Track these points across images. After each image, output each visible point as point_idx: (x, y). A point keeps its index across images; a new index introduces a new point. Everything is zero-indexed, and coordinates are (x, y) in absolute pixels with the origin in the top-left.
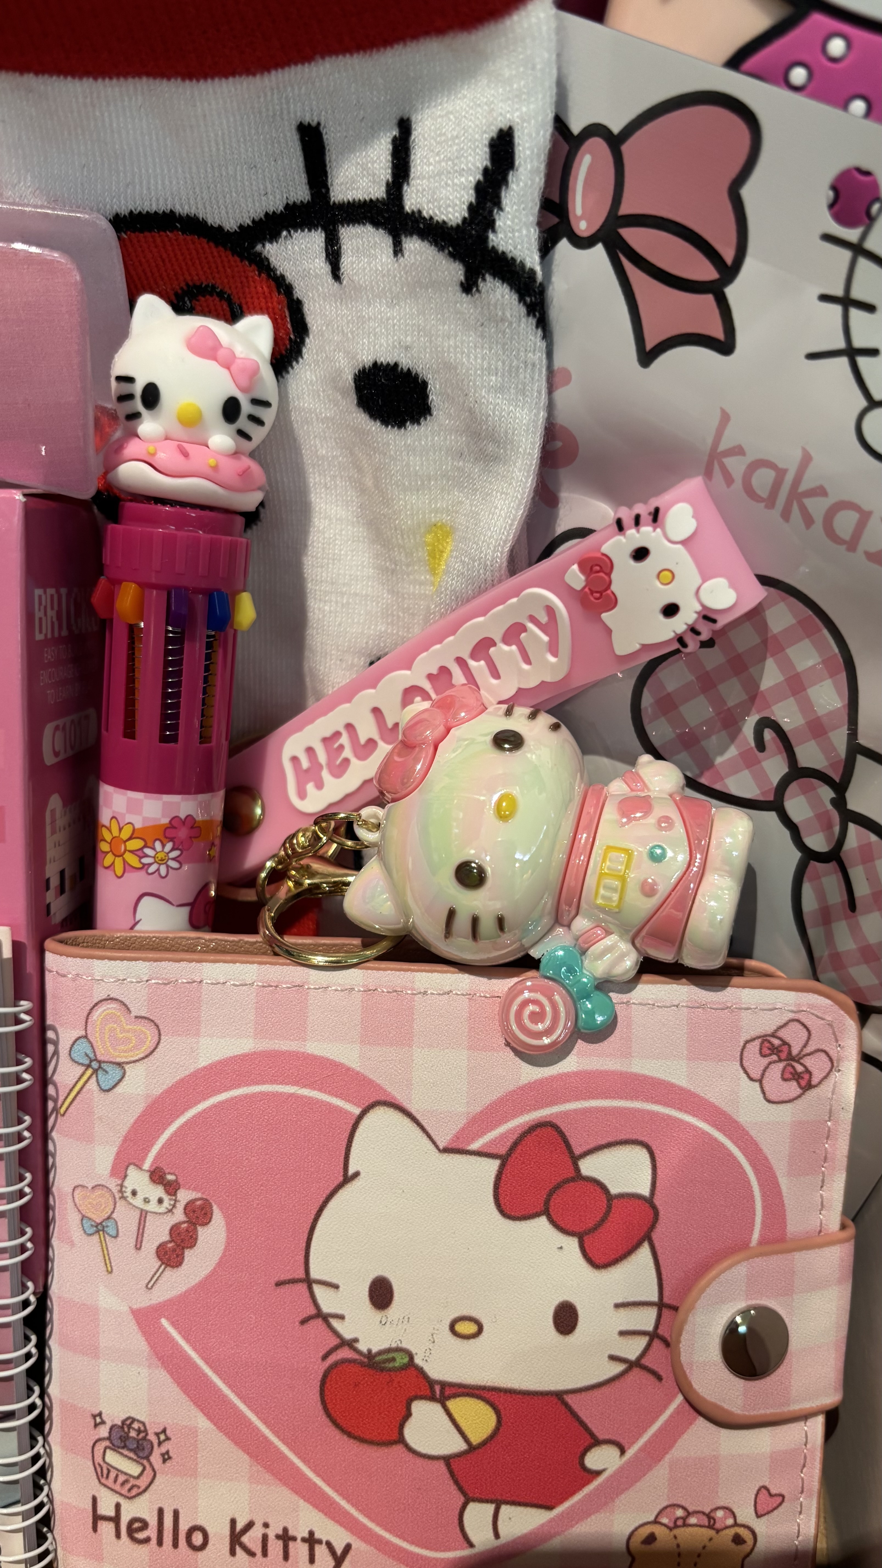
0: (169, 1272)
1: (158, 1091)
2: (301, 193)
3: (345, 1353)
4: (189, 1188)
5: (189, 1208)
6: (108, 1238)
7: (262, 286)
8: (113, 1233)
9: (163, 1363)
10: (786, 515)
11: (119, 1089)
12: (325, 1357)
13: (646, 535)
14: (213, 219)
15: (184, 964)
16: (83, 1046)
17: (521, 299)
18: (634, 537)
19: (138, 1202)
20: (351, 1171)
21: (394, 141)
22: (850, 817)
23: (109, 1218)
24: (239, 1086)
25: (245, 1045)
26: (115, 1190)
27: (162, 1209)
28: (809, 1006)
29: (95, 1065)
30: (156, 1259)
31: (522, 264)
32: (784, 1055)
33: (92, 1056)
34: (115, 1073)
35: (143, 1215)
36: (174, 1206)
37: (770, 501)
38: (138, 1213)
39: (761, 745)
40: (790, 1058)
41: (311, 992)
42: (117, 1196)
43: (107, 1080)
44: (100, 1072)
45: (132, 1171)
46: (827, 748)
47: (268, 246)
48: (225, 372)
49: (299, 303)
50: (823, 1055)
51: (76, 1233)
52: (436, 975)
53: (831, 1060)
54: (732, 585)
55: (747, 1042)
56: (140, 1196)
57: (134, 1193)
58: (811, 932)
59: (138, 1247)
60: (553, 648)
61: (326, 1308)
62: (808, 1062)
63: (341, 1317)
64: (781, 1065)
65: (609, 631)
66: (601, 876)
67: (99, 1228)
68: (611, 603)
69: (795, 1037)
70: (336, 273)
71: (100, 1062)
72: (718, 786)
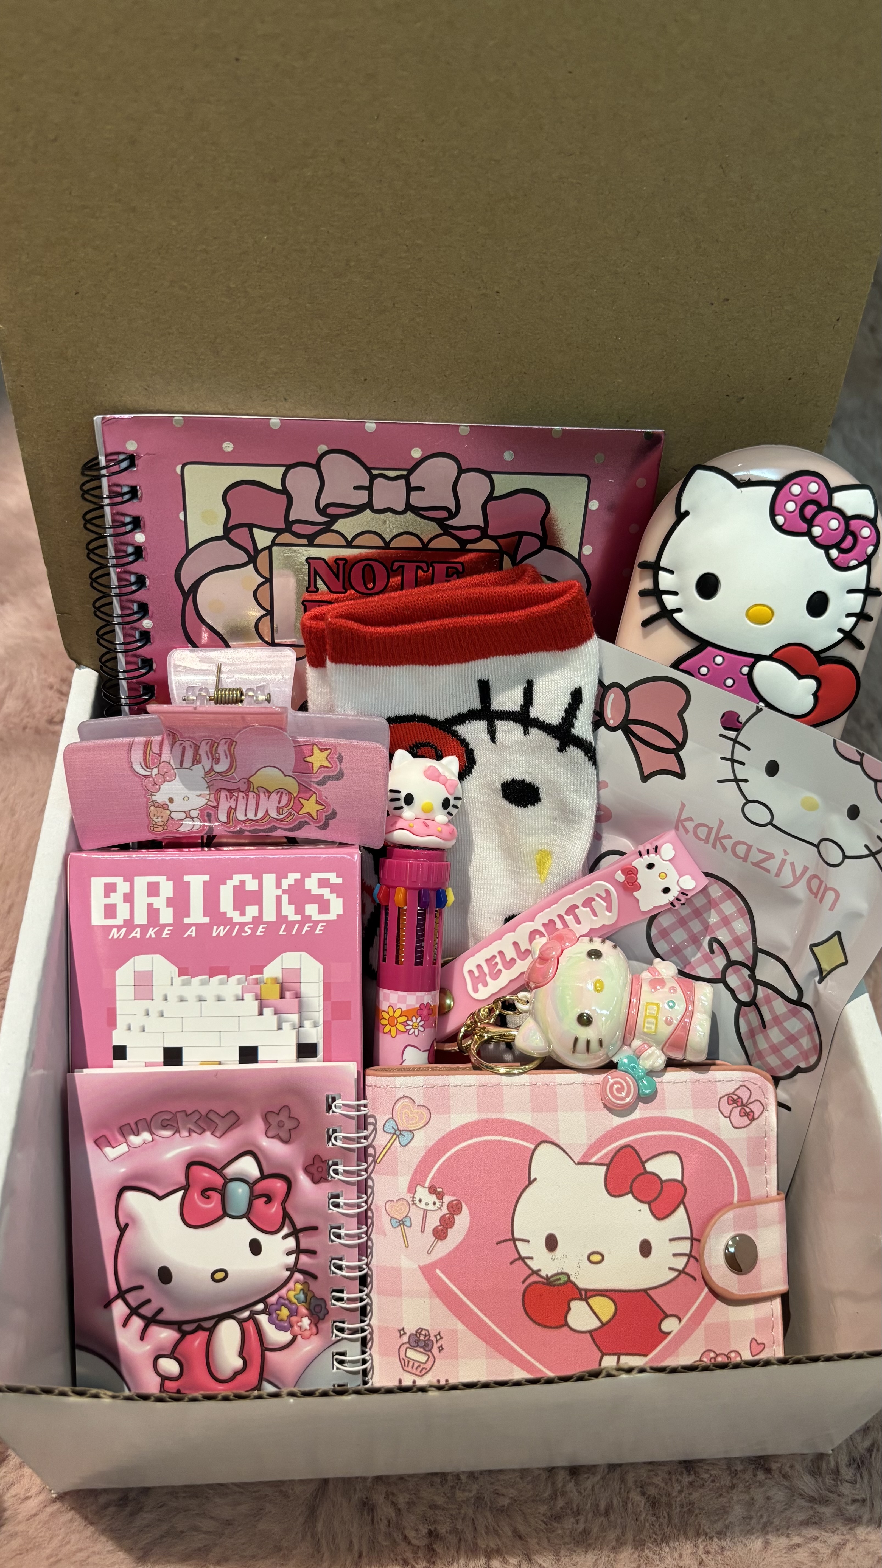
0: (440, 1243)
1: (431, 1144)
2: (476, 705)
3: (534, 1278)
4: (450, 1195)
5: (450, 1206)
6: (405, 1227)
7: (454, 743)
8: (409, 1225)
9: (438, 1295)
10: (714, 846)
11: (411, 1144)
12: (524, 1282)
13: (652, 858)
14: (433, 715)
15: (440, 1077)
16: (391, 1124)
17: (586, 754)
18: (647, 859)
19: (422, 1205)
20: (532, 1179)
21: (525, 689)
22: (758, 983)
23: (406, 1216)
24: (472, 1138)
25: (472, 1117)
26: (410, 1200)
27: (436, 1208)
28: (749, 1078)
29: (398, 1133)
30: (432, 1236)
31: (586, 741)
32: (739, 1104)
33: (396, 1128)
34: (408, 1136)
35: (425, 1212)
36: (442, 1206)
37: (707, 841)
38: (422, 1212)
39: (712, 951)
40: (742, 1105)
41: (504, 1088)
42: (411, 1203)
43: (404, 1140)
44: (400, 1136)
45: (419, 1188)
46: (744, 951)
47: (458, 726)
48: (443, 786)
49: (472, 750)
50: (758, 1103)
51: (387, 1226)
52: (566, 1075)
53: (763, 1105)
54: (693, 878)
55: (721, 1098)
56: (423, 1202)
57: (420, 1201)
58: (746, 1043)
59: (423, 1231)
60: (609, 909)
61: (523, 1254)
62: (751, 1106)
63: (532, 1258)
64: (739, 1109)
65: (638, 901)
66: (645, 1017)
67: (401, 1223)
68: (638, 887)
69: (744, 1094)
70: (493, 739)
71: (400, 1131)
72: (693, 973)
